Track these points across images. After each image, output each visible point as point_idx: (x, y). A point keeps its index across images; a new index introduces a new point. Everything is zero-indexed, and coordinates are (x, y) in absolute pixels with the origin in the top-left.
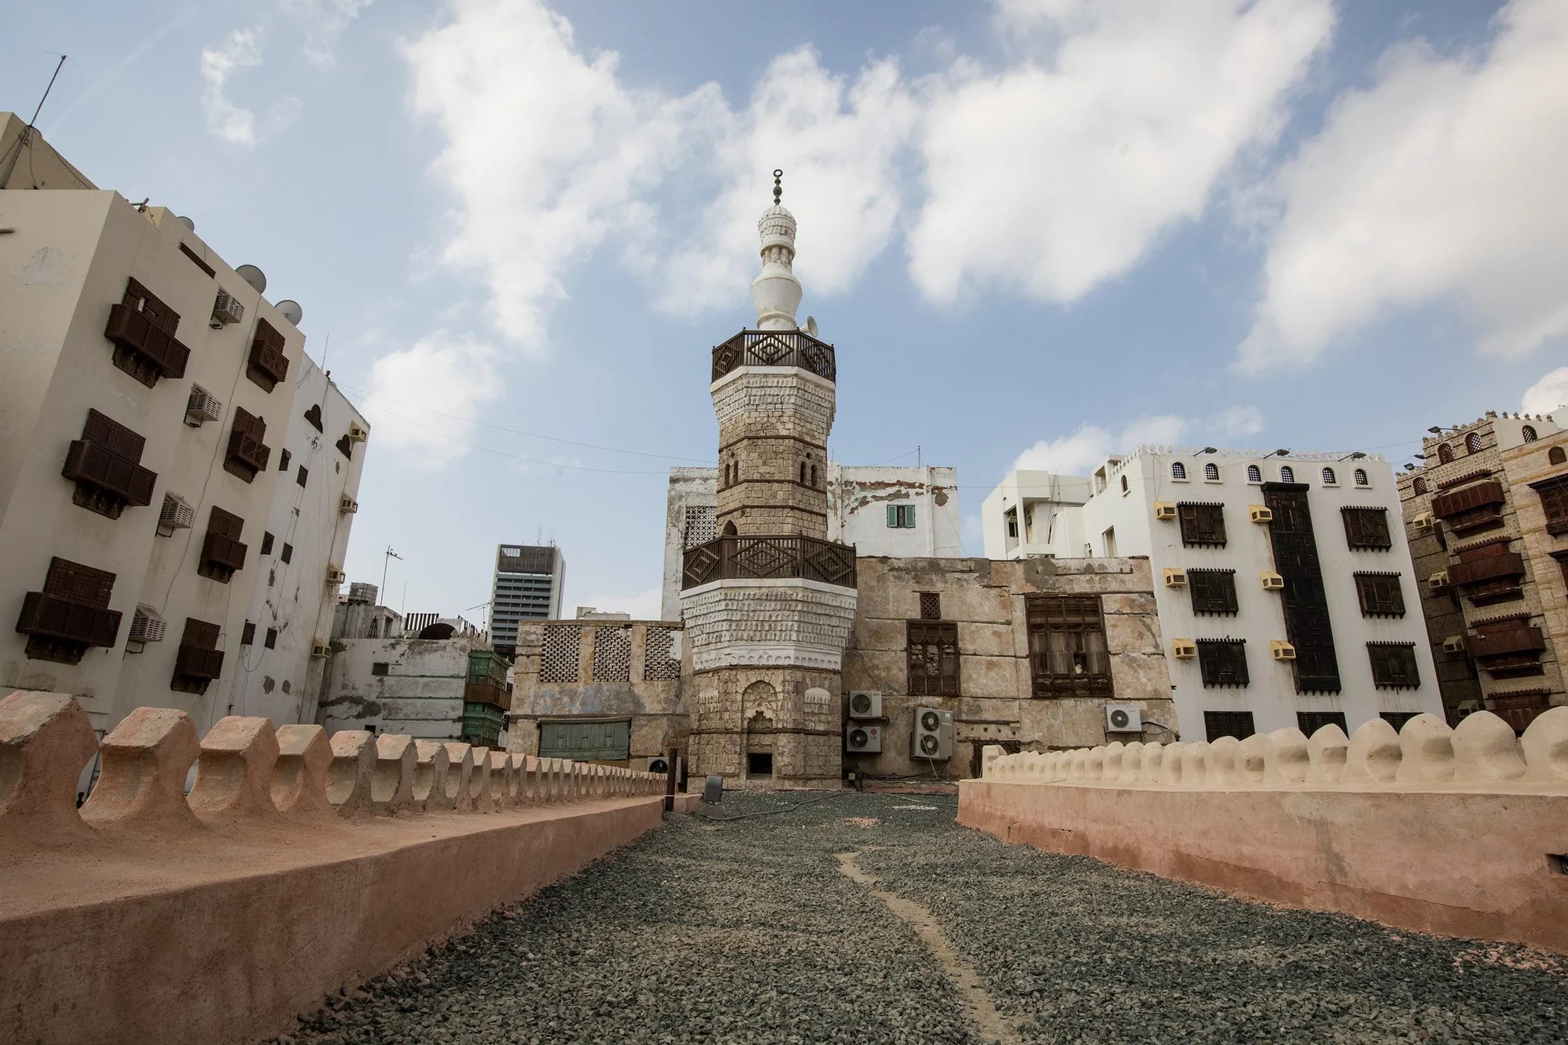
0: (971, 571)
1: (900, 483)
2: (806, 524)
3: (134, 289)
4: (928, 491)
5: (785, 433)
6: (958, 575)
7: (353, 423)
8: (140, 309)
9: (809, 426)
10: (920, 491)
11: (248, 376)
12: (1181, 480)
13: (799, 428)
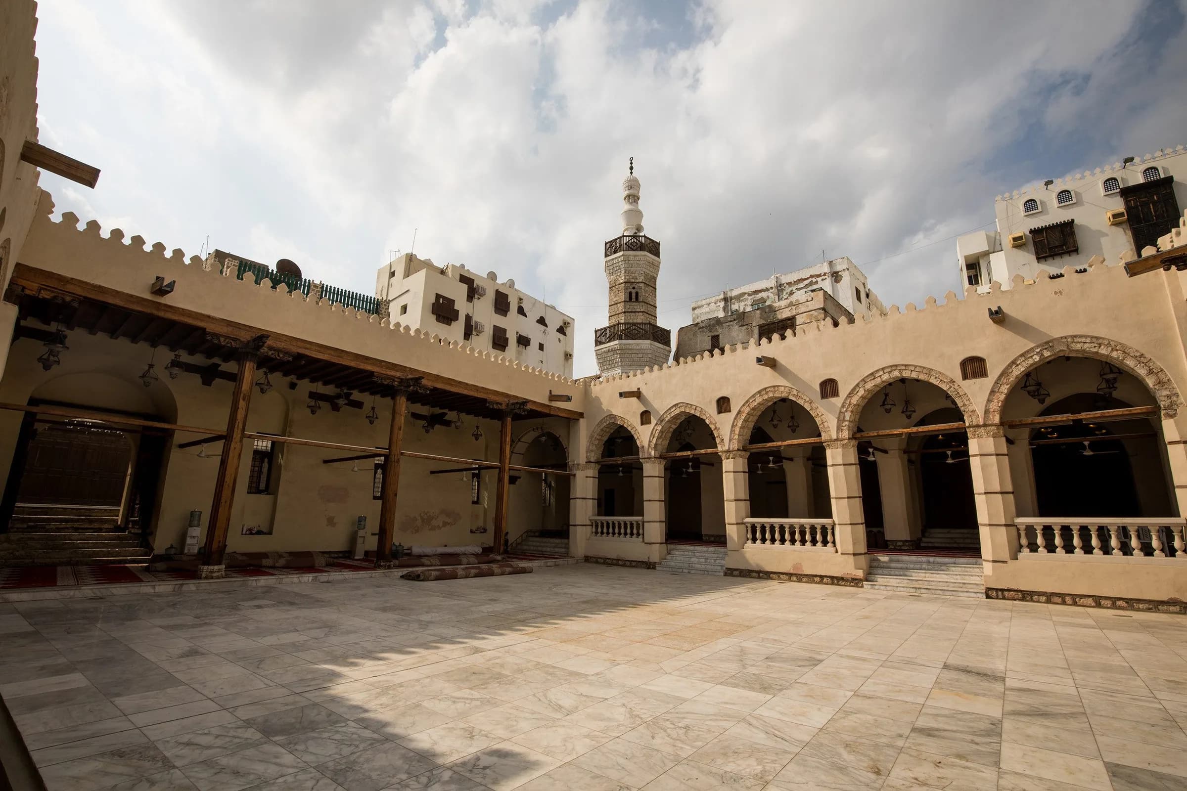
0: (734, 320)
1: (812, 276)
2: (632, 317)
3: (438, 296)
4: (828, 276)
5: (621, 281)
6: (728, 324)
7: (564, 320)
8: (441, 302)
9: (633, 275)
10: (824, 277)
11: (496, 313)
12: (1035, 212)
13: (627, 278)
